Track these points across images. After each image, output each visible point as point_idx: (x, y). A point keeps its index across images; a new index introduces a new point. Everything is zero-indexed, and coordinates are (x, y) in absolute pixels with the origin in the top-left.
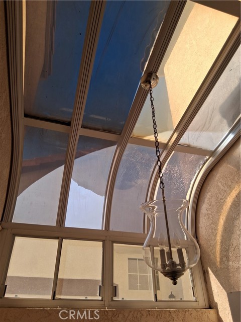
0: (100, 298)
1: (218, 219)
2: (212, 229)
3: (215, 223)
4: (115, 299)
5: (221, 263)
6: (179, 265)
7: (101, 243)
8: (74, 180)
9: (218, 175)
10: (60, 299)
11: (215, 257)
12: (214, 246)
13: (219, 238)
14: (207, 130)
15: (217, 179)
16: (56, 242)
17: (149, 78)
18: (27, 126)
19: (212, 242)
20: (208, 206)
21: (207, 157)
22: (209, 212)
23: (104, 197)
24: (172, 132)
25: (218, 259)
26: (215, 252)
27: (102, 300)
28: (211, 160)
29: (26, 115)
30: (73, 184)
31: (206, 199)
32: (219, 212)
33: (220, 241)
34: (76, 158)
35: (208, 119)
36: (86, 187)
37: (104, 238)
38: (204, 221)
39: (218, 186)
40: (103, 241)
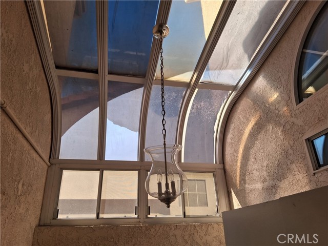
0: (136, 216)
1: (239, 148)
2: (234, 156)
3: (236, 151)
4: (149, 216)
5: (240, 185)
6: (172, 193)
7: (136, 172)
8: (110, 120)
9: (240, 108)
10: (103, 218)
11: (236, 180)
12: (235, 171)
13: (239, 164)
14: (225, 68)
15: (239, 111)
16: (98, 173)
17: (160, 28)
18: (60, 76)
19: (234, 167)
20: (232, 136)
21: (230, 92)
22: (233, 141)
23: (138, 132)
24: (192, 73)
25: (238, 182)
26: (236, 176)
27: (138, 218)
28: (234, 94)
29: (58, 67)
30: (109, 123)
31: (231, 130)
32: (239, 141)
33: (239, 166)
34: (108, 101)
35: (225, 58)
36: (121, 125)
37: (139, 168)
38: (229, 149)
39: (239, 118)
40: (139, 170)
